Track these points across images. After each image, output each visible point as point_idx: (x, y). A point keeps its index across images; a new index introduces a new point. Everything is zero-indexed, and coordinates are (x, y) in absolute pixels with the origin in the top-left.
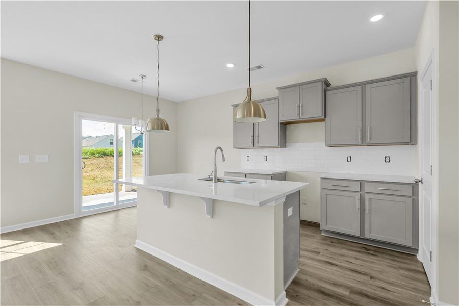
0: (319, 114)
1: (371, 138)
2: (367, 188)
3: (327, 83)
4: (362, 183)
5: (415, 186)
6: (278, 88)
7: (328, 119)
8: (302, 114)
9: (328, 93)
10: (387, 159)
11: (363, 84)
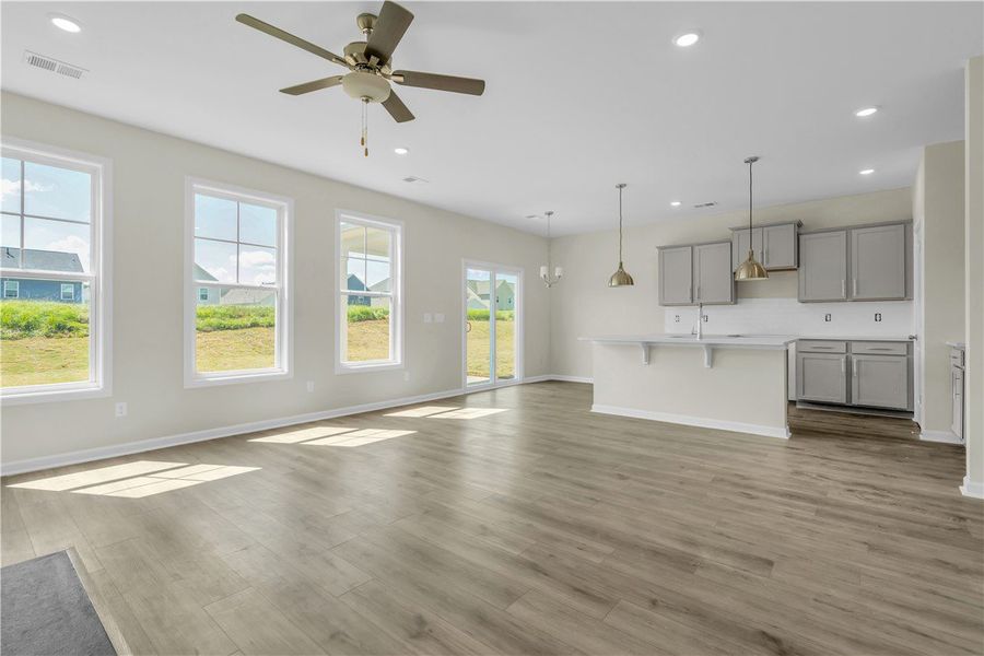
0: (791, 263)
1: (858, 293)
2: (855, 348)
3: (799, 225)
4: (848, 343)
5: (909, 344)
6: (732, 229)
7: (802, 269)
8: (768, 262)
9: (801, 237)
10: (878, 317)
11: (848, 229)
